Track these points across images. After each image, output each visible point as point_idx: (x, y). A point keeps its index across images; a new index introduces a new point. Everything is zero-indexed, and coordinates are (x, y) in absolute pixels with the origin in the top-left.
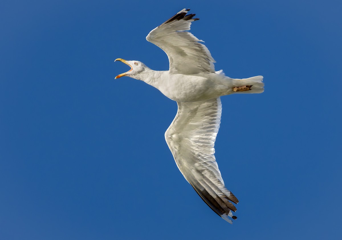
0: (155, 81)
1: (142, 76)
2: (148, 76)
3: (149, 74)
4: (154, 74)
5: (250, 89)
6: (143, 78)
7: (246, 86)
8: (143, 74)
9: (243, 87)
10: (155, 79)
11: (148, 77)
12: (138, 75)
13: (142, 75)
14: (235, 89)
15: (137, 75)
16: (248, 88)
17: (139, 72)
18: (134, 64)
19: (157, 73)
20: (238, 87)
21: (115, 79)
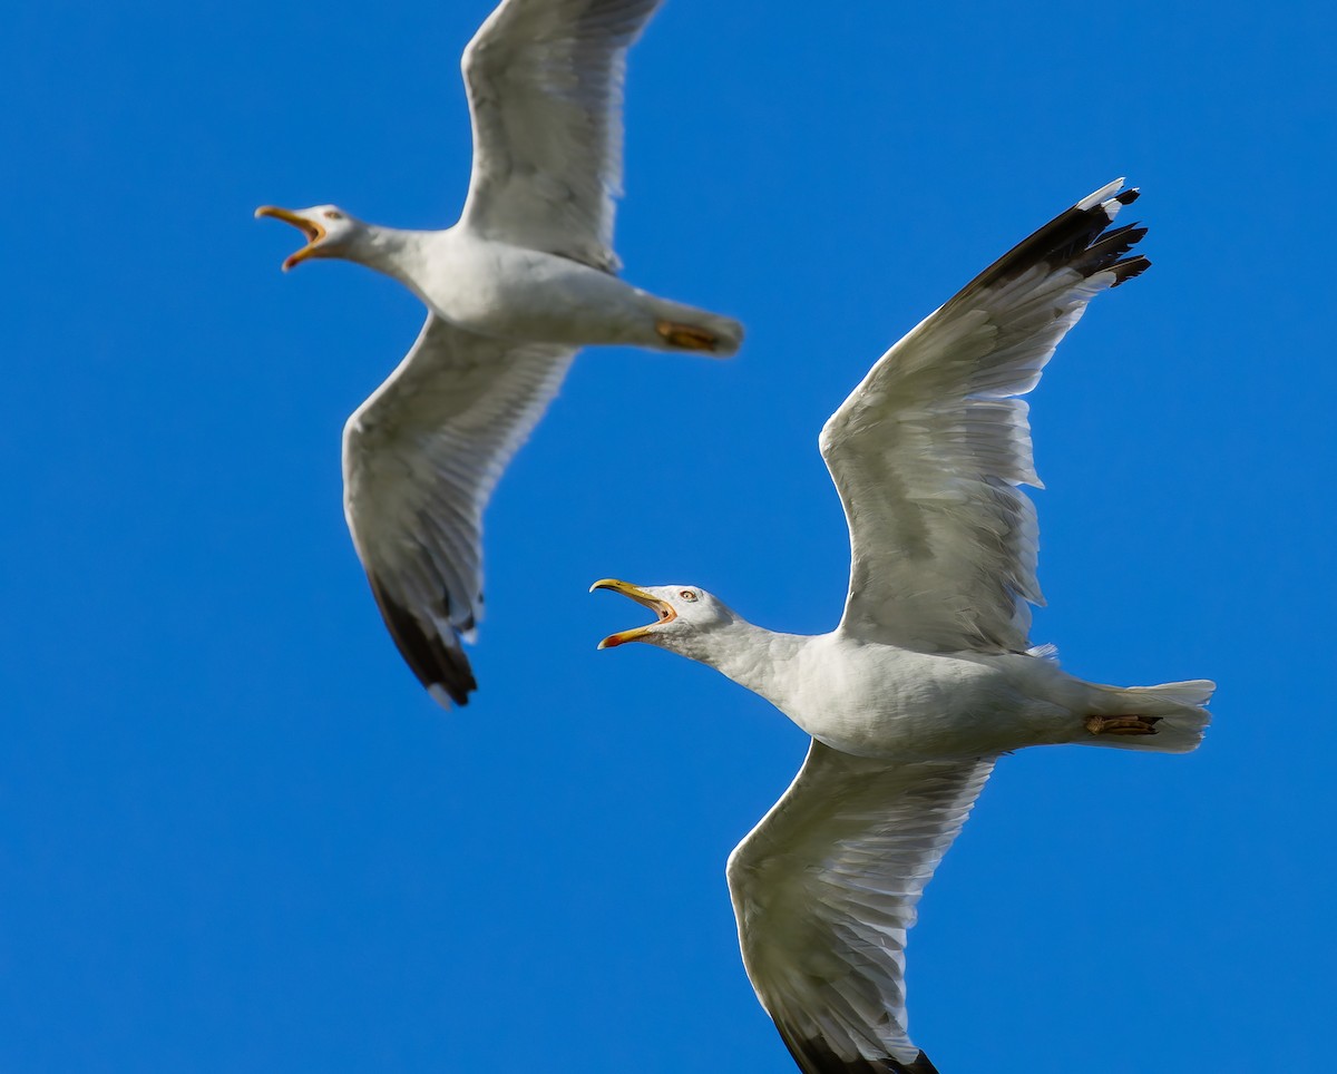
0: (774, 672)
1: (718, 644)
2: (743, 645)
3: (748, 639)
4: (769, 642)
5: (1152, 731)
6: (721, 651)
7: (1136, 718)
8: (725, 634)
9: (1127, 721)
10: (775, 663)
11: (743, 650)
12: (699, 638)
13: (717, 638)
14: (1093, 722)
15: (695, 640)
16: (1147, 725)
17: (706, 628)
18: (678, 596)
19: (777, 640)
20: (1105, 718)
21: (599, 648)
